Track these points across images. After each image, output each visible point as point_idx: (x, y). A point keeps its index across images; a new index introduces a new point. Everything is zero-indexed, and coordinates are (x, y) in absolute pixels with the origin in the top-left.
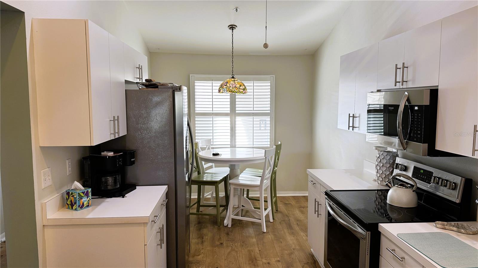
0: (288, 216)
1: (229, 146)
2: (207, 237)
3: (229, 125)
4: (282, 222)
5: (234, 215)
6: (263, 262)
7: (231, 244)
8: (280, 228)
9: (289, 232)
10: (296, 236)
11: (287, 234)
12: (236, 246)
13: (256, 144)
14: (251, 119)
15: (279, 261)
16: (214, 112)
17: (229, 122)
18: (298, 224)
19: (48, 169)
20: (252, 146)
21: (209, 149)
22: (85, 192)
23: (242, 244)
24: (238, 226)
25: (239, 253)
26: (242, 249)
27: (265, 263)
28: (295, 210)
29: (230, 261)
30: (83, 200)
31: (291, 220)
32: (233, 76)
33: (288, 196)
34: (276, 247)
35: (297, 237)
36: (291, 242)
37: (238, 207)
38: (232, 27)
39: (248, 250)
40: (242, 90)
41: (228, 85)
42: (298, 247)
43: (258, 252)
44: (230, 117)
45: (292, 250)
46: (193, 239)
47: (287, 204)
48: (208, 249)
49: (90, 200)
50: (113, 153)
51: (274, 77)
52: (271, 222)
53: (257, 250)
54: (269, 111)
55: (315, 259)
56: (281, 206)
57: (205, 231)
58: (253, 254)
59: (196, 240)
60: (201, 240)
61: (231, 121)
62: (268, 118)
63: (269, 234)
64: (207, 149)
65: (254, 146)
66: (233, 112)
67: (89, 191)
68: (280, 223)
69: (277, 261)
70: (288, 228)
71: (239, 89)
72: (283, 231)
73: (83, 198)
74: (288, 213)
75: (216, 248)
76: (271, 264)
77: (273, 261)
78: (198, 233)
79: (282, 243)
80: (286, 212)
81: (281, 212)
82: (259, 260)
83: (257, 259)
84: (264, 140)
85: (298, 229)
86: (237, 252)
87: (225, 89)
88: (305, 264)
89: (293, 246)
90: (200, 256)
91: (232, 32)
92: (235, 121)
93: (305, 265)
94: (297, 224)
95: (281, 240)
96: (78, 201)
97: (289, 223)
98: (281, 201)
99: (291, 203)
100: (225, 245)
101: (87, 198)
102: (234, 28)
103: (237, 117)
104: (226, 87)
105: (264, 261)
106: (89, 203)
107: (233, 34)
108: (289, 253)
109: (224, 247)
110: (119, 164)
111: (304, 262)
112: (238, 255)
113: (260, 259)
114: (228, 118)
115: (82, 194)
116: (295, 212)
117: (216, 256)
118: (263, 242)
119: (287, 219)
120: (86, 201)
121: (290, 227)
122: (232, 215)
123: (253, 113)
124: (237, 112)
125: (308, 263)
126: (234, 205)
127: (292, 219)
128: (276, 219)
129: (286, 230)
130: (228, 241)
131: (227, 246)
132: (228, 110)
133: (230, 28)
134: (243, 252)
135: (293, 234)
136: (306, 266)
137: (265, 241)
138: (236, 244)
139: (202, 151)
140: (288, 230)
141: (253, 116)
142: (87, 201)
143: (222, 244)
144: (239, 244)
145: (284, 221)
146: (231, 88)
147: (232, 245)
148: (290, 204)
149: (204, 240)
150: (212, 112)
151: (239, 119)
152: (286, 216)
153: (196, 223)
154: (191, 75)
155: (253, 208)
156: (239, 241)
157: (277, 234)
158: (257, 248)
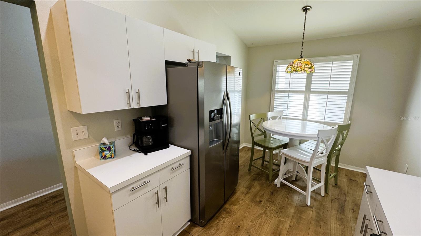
0: (346, 195)
1: (301, 118)
2: (254, 189)
3: (303, 101)
4: (336, 200)
5: (283, 179)
7: (268, 205)
8: (328, 206)
9: (337, 216)
10: (344, 225)
11: (333, 218)
12: (271, 210)
13: (327, 120)
14: (324, 96)
16: (290, 90)
17: (303, 99)
18: (355, 209)
19: (82, 127)
20: (323, 121)
21: (280, 119)
22: (107, 147)
23: (278, 210)
24: (286, 189)
25: (268, 219)
26: (274, 216)
29: (255, 225)
30: (105, 153)
31: (347, 201)
32: (302, 57)
33: (358, 172)
34: (310, 230)
37: (293, 171)
38: (305, 9)
39: (279, 220)
40: (308, 69)
41: (293, 65)
43: (287, 228)
44: (304, 94)
46: (243, 187)
47: (352, 180)
48: (246, 202)
49: (113, 153)
50: (149, 118)
51: (359, 57)
52: (322, 196)
54: (347, 90)
56: (343, 181)
57: (256, 183)
58: (281, 227)
59: (244, 189)
60: (247, 191)
61: (305, 98)
62: (345, 97)
63: (312, 209)
64: (278, 119)
65: (325, 121)
66: (308, 90)
67: (111, 147)
68: (332, 201)
70: (338, 211)
71: (304, 68)
72: (330, 212)
73: (105, 151)
74: (348, 192)
75: (252, 204)
78: (250, 183)
79: (321, 227)
80: (346, 189)
81: (339, 188)
84: (339, 117)
85: (351, 216)
86: (267, 217)
87: (290, 68)
90: (236, 206)
91: (306, 14)
92: (309, 98)
94: (353, 209)
95: (322, 222)
96: (101, 153)
97: (343, 204)
98: (346, 175)
99: (358, 180)
100: (262, 204)
101: (110, 152)
102: (309, 9)
103: (311, 95)
104: (291, 66)
106: (111, 156)
107: (306, 16)
109: (260, 206)
110: (148, 127)
112: (266, 221)
114: (303, 96)
115: (104, 149)
116: (358, 193)
117: (247, 213)
118: (300, 217)
119: (343, 198)
120: (108, 154)
121: (342, 210)
122: (281, 178)
123: (328, 92)
124: (312, 90)
126: (289, 169)
127: (349, 201)
128: (329, 194)
129: (334, 212)
130: (268, 201)
131: (263, 207)
132: (303, 89)
133: (304, 11)
134: (272, 220)
135: (341, 220)
137: (302, 217)
138: (272, 208)
139: (272, 119)
140: (337, 213)
141: (328, 94)
142: (110, 154)
143: (261, 201)
144: (275, 209)
145: (338, 199)
146: (295, 68)
147: (267, 207)
148: (356, 181)
149: (250, 191)
150: (288, 89)
151: (312, 96)
152: (343, 194)
153: (256, 173)
154: (274, 61)
156: (277, 206)
157: (321, 213)
158: (289, 222)
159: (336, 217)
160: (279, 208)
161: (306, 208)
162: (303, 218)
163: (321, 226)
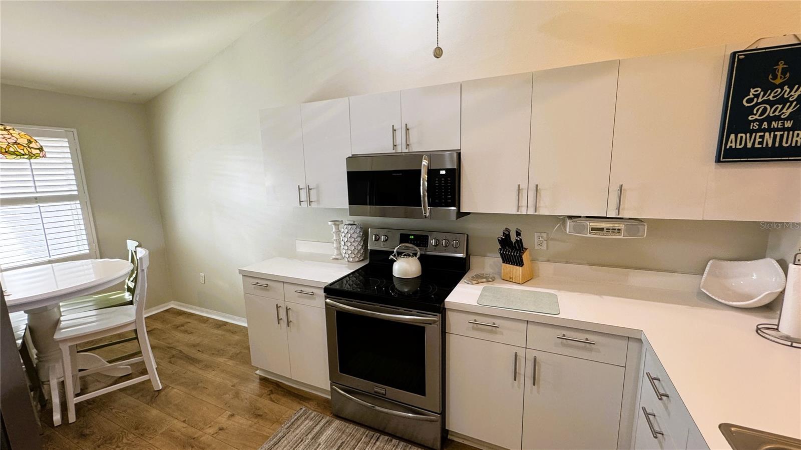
4: (172, 359)
6: (210, 433)
7: (114, 447)
8: (178, 369)
9: (200, 367)
10: (216, 367)
11: (200, 372)
12: (129, 444)
15: (232, 415)
20: (48, 258)
23: (138, 432)
24: (92, 409)
26: (148, 440)
27: (217, 433)
28: (174, 335)
31: (183, 350)
34: (204, 399)
35: (218, 368)
36: (218, 380)
39: (161, 434)
42: (235, 381)
43: (185, 425)
45: (232, 389)
53: (179, 425)
54: (75, 193)
55: (275, 382)
58: (178, 434)
63: (169, 388)
65: (52, 258)
69: (229, 417)
70: (191, 364)
72: (189, 372)
74: (168, 343)
76: (225, 428)
77: (223, 420)
79: (207, 388)
80: (164, 344)
82: (201, 436)
83: (196, 436)
85: (207, 356)
88: (269, 395)
89: (229, 384)
93: (271, 395)
94: (199, 351)
95: (200, 385)
97: (185, 355)
99: (155, 327)
105: (211, 431)
108: (234, 395)
111: (267, 393)
113: (201, 433)
116: (177, 337)
118: (175, 405)
119: (174, 352)
121: (193, 361)
123: (36, 198)
125: (271, 391)
127: (186, 350)
129: (192, 368)
134: (156, 445)
135: (208, 367)
136: (273, 396)
137: (176, 402)
138: (125, 441)
140: (195, 366)
144: (131, 436)
145: (173, 356)
152: (168, 349)
155: (107, 363)
156: (126, 431)
157: (183, 380)
158: (176, 421)
159: (201, 369)
160: (136, 430)
161: (163, 393)
162: (178, 403)
163: (204, 387)
